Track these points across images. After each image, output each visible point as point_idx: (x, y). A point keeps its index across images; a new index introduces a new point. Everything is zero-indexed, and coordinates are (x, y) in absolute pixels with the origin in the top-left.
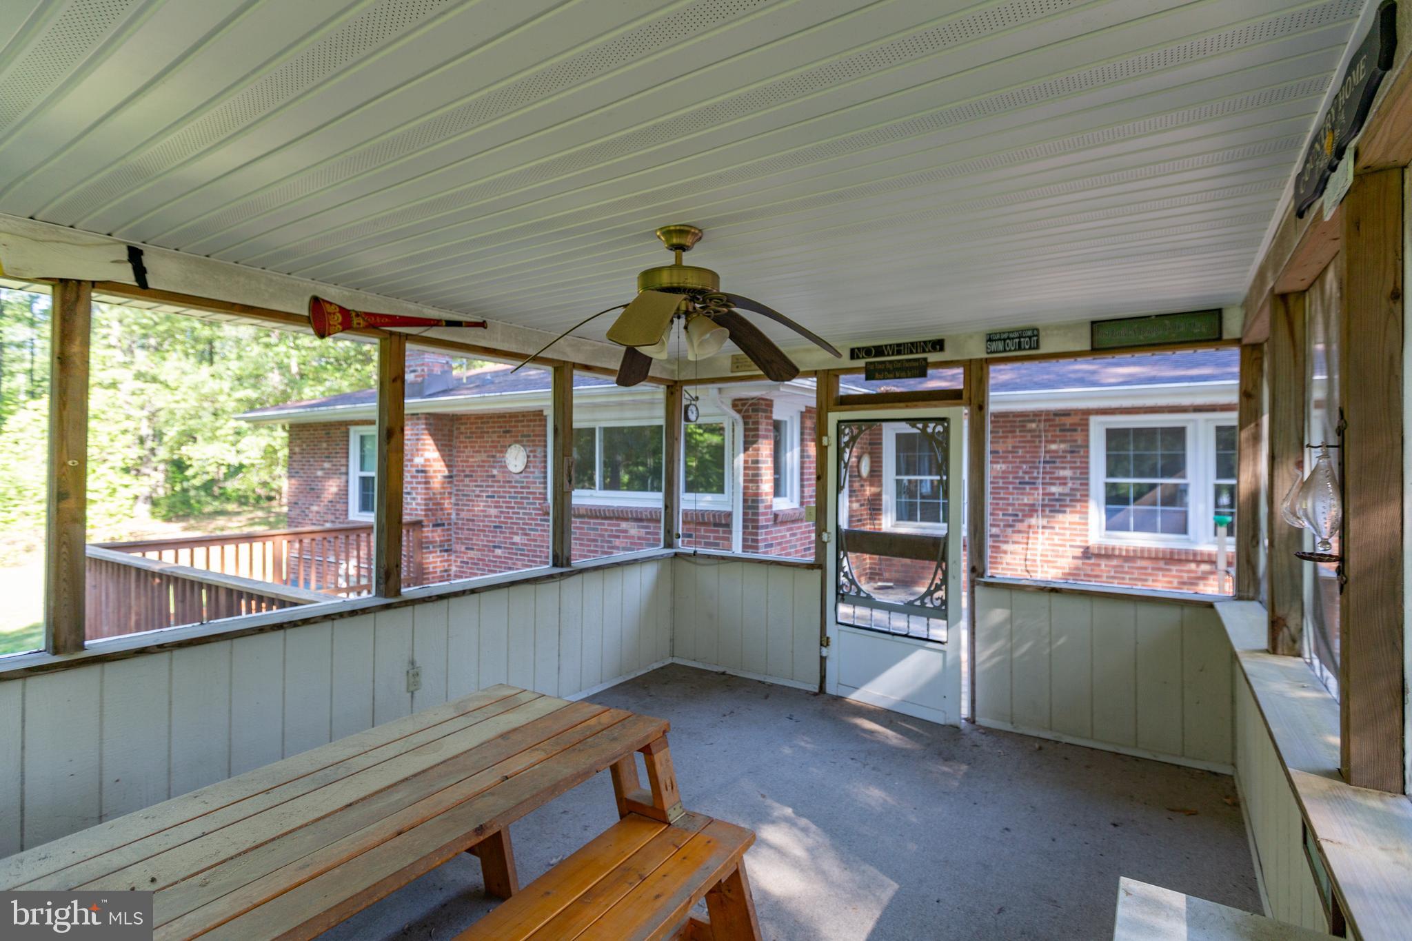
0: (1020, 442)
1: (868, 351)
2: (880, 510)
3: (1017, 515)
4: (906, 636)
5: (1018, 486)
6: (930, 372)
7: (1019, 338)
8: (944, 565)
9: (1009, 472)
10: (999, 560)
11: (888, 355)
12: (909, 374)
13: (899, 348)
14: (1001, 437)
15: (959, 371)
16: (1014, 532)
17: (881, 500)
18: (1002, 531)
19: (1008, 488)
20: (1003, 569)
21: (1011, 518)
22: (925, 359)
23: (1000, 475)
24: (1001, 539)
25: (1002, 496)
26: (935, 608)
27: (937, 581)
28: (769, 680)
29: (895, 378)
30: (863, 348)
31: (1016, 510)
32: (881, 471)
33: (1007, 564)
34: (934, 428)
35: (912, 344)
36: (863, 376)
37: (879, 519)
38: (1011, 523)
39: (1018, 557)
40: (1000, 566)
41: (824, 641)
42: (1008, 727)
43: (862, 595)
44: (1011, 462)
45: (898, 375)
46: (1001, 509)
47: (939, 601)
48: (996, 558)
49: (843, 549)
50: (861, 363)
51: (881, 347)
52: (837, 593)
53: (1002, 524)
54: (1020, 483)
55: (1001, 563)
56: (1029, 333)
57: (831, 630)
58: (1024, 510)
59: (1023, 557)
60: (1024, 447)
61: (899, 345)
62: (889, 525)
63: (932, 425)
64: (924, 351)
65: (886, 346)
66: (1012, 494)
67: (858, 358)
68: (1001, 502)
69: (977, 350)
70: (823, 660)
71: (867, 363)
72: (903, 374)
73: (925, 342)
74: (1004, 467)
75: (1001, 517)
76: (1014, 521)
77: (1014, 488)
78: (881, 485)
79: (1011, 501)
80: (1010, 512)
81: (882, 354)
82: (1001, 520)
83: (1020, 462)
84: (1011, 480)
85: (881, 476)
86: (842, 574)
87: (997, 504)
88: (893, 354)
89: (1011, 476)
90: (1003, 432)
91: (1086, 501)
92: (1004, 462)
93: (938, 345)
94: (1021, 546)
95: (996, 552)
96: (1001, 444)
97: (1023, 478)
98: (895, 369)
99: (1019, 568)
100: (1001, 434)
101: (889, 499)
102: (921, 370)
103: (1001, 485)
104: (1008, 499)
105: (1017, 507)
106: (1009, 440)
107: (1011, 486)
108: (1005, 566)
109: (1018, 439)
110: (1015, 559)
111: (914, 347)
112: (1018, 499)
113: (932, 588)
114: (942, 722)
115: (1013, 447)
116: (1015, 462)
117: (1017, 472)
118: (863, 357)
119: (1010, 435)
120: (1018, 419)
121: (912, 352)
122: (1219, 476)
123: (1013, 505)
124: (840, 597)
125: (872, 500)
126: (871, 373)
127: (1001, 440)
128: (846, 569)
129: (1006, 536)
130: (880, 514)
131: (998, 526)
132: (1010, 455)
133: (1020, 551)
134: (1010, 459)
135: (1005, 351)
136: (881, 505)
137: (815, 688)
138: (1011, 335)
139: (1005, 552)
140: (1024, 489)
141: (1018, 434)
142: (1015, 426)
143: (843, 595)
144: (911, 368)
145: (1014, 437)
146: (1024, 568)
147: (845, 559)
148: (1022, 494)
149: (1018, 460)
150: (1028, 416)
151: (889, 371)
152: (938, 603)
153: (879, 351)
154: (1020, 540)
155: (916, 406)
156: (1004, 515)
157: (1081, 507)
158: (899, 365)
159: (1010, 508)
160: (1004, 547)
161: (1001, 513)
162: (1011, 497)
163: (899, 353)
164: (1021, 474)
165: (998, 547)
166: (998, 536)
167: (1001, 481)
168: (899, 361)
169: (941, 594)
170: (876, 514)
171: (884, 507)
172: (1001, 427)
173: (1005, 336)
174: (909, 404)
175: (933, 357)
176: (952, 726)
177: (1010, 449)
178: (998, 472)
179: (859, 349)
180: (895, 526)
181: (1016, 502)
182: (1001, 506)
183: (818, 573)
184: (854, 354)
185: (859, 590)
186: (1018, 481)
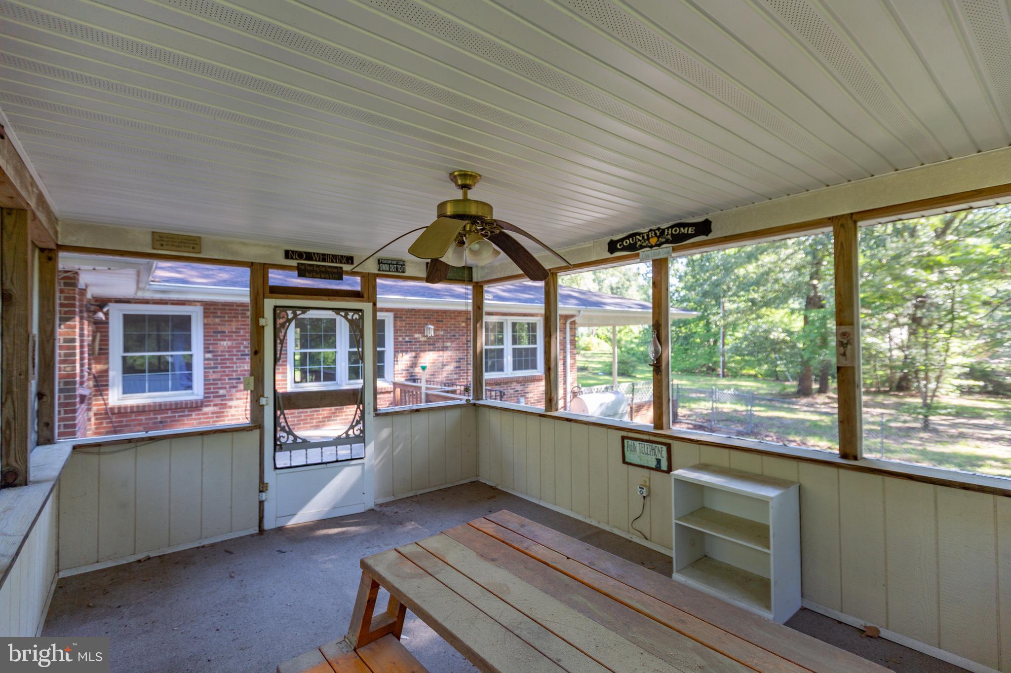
0: (242, 325)
1: (300, 255)
2: (107, 385)
3: (239, 379)
4: (337, 461)
5: (240, 357)
6: (345, 277)
7: (397, 264)
8: (361, 406)
9: (234, 347)
10: (225, 414)
11: (316, 260)
12: (331, 276)
13: (324, 257)
14: (227, 321)
15: (358, 279)
16: (237, 391)
17: (107, 376)
18: (227, 392)
19: (232, 359)
20: (229, 420)
21: (235, 381)
22: (341, 268)
23: (227, 349)
24: (227, 398)
25: (228, 365)
26: (356, 436)
27: (357, 418)
28: (206, 542)
29: (321, 278)
30: (296, 252)
31: (239, 375)
32: (107, 349)
33: (232, 416)
34: (353, 316)
35: (333, 256)
36: (296, 273)
37: (107, 395)
38: (235, 385)
39: (240, 409)
40: (226, 419)
41: (263, 487)
42: (392, 499)
43: (299, 441)
44: (235, 340)
45: (323, 276)
46: (227, 375)
47: (359, 431)
48: (223, 412)
49: (280, 409)
50: (294, 263)
51: (310, 253)
52: (275, 445)
53: (227, 386)
54: (242, 355)
55: (227, 416)
56: (401, 263)
57: (270, 476)
58: (245, 375)
59: (244, 409)
60: (245, 329)
61: (324, 255)
62: (116, 398)
63: (351, 314)
64: (341, 262)
65: (314, 254)
66: (236, 363)
67: (292, 258)
68: (227, 370)
69: (371, 267)
70: (261, 503)
71: (298, 264)
72: (327, 276)
73: (342, 256)
74: (229, 343)
75: (227, 381)
76: (237, 383)
77: (237, 359)
78: (107, 363)
79: (235, 369)
80: (234, 377)
81: (312, 259)
82: (227, 383)
83: (242, 340)
84: (235, 353)
85: (107, 354)
86: (279, 429)
87: (224, 372)
88: (319, 261)
89: (235, 350)
90: (229, 317)
91: (286, 365)
92: (229, 340)
93: (350, 260)
94: (242, 401)
95: (223, 408)
96: (227, 327)
97: (244, 351)
98: (321, 272)
99: (241, 417)
100: (227, 319)
101: (115, 374)
102: (338, 275)
103: (227, 357)
104: (233, 367)
105: (239, 372)
106: (234, 323)
107: (235, 358)
108: (230, 417)
109: (240, 323)
110: (238, 411)
111: (334, 258)
112: (240, 367)
113: (354, 424)
114: (363, 511)
115: (237, 329)
116: (238, 340)
117: (240, 347)
118: (296, 259)
119: (234, 319)
120: (240, 308)
121: (333, 262)
122: (351, 347)
123: (237, 371)
124: (278, 447)
125: (99, 377)
126: (302, 272)
127: (227, 323)
128: (283, 424)
129: (231, 395)
130: (107, 390)
131: (225, 388)
132: (234, 335)
133: (242, 404)
134: (234, 337)
135: (389, 271)
136: (107, 381)
137: (256, 530)
138: (393, 262)
139: (230, 407)
140: (245, 359)
141: (240, 319)
142: (237, 313)
143: (280, 445)
144: (333, 273)
145: (238, 321)
146: (244, 417)
147: (282, 416)
148: (243, 363)
149: (240, 338)
150: (233, 306)
151: (317, 273)
152: (357, 433)
153: (309, 256)
154: (242, 397)
155: (335, 300)
156: (229, 379)
157: (283, 369)
158: (323, 269)
159: (234, 374)
160: (230, 403)
161: (227, 378)
162: (235, 365)
163: (324, 260)
164: (242, 348)
165: (226, 404)
166: (225, 396)
167: (227, 354)
168: (323, 266)
169: (360, 426)
170: (104, 390)
171: (110, 383)
172: (228, 313)
173: (389, 262)
174: (331, 298)
175: (347, 267)
176: (370, 510)
177: (234, 330)
178: (225, 347)
179: (293, 252)
180: (123, 399)
181: (239, 369)
182: (227, 373)
183: (257, 432)
184: (288, 254)
185: (296, 437)
186: (240, 353)
